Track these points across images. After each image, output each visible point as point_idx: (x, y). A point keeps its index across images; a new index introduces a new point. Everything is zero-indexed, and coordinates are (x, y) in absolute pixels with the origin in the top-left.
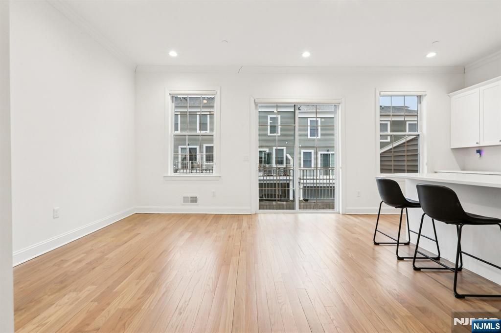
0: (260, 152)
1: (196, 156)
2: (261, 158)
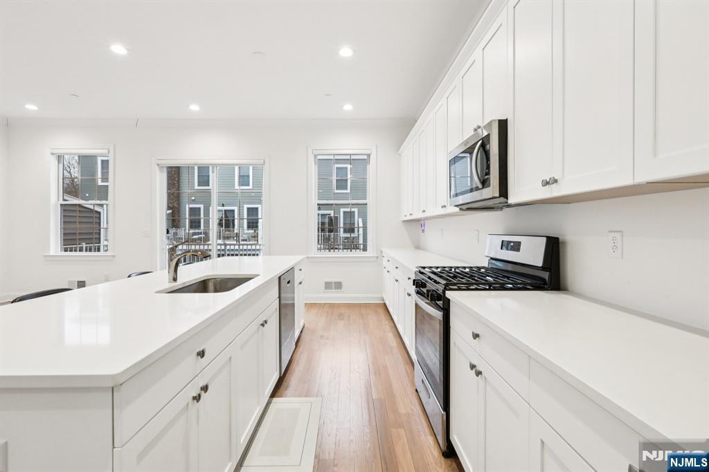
0: (322, 215)
1: (234, 220)
2: (323, 224)
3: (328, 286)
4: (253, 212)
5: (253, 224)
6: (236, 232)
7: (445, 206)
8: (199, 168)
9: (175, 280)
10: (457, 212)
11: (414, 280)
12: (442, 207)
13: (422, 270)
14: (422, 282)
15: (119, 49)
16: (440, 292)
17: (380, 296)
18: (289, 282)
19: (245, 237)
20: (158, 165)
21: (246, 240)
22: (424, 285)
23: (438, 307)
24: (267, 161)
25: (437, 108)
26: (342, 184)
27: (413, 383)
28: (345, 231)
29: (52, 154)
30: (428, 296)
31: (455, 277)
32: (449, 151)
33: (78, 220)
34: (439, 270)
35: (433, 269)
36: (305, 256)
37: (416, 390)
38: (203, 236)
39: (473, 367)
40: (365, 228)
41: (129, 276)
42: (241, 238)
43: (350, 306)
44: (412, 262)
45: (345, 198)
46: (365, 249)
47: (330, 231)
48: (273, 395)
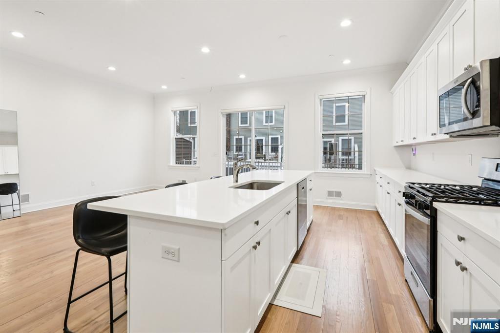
0: (324, 142)
1: (262, 146)
2: (325, 148)
3: (330, 194)
4: (275, 140)
5: (275, 149)
6: (264, 154)
7: (435, 134)
8: (241, 114)
9: (237, 181)
10: (447, 139)
11: (404, 193)
12: (432, 135)
13: (412, 185)
14: (411, 195)
15: (205, 50)
16: (428, 203)
17: (373, 205)
18: (303, 188)
19: (270, 157)
20: (222, 113)
21: (270, 160)
22: (413, 197)
23: (425, 214)
24: (286, 106)
25: (428, 53)
26: (340, 118)
27: (403, 275)
28: (343, 154)
29: (172, 111)
30: (416, 205)
31: (443, 192)
32: (439, 89)
33: (183, 146)
34: (428, 186)
35: (423, 185)
36: (313, 171)
37: (406, 280)
38: (243, 156)
39: (458, 263)
40: (360, 152)
41: (211, 178)
42: (267, 158)
43: (347, 210)
44: (402, 179)
45: (344, 129)
46: (360, 168)
47: (331, 154)
48: (293, 261)
